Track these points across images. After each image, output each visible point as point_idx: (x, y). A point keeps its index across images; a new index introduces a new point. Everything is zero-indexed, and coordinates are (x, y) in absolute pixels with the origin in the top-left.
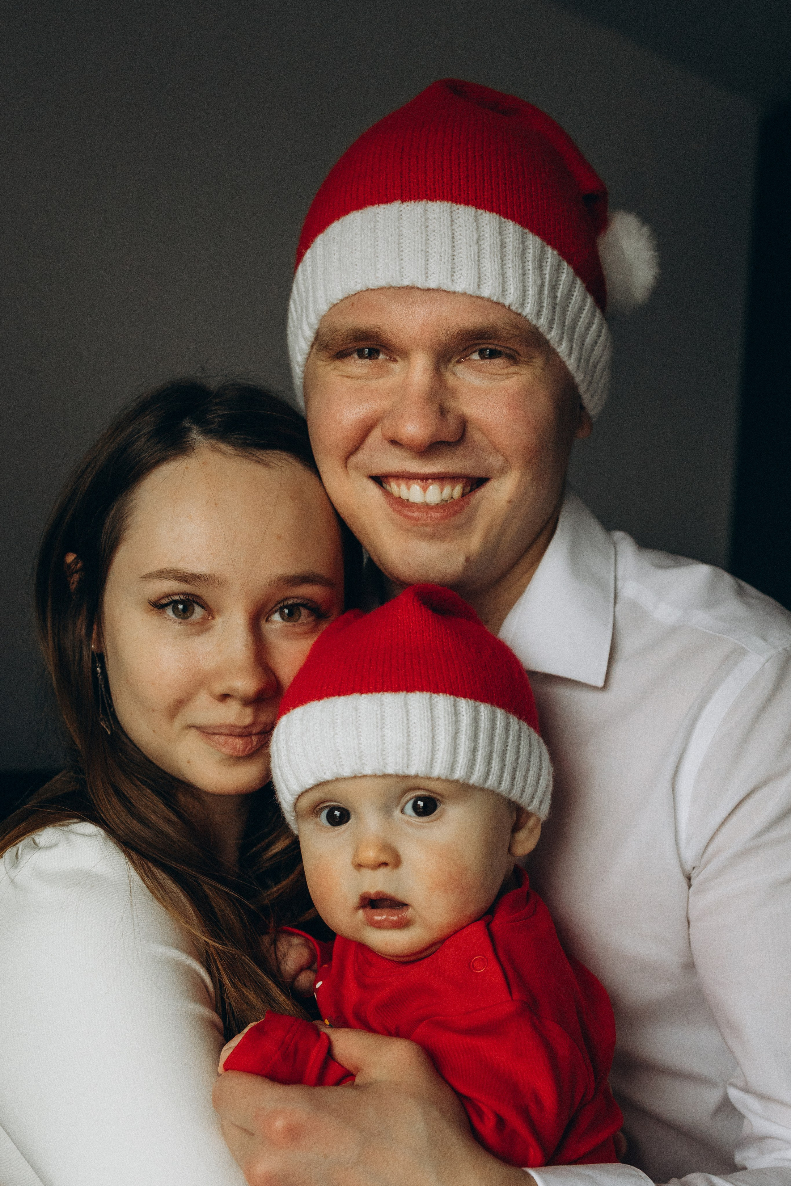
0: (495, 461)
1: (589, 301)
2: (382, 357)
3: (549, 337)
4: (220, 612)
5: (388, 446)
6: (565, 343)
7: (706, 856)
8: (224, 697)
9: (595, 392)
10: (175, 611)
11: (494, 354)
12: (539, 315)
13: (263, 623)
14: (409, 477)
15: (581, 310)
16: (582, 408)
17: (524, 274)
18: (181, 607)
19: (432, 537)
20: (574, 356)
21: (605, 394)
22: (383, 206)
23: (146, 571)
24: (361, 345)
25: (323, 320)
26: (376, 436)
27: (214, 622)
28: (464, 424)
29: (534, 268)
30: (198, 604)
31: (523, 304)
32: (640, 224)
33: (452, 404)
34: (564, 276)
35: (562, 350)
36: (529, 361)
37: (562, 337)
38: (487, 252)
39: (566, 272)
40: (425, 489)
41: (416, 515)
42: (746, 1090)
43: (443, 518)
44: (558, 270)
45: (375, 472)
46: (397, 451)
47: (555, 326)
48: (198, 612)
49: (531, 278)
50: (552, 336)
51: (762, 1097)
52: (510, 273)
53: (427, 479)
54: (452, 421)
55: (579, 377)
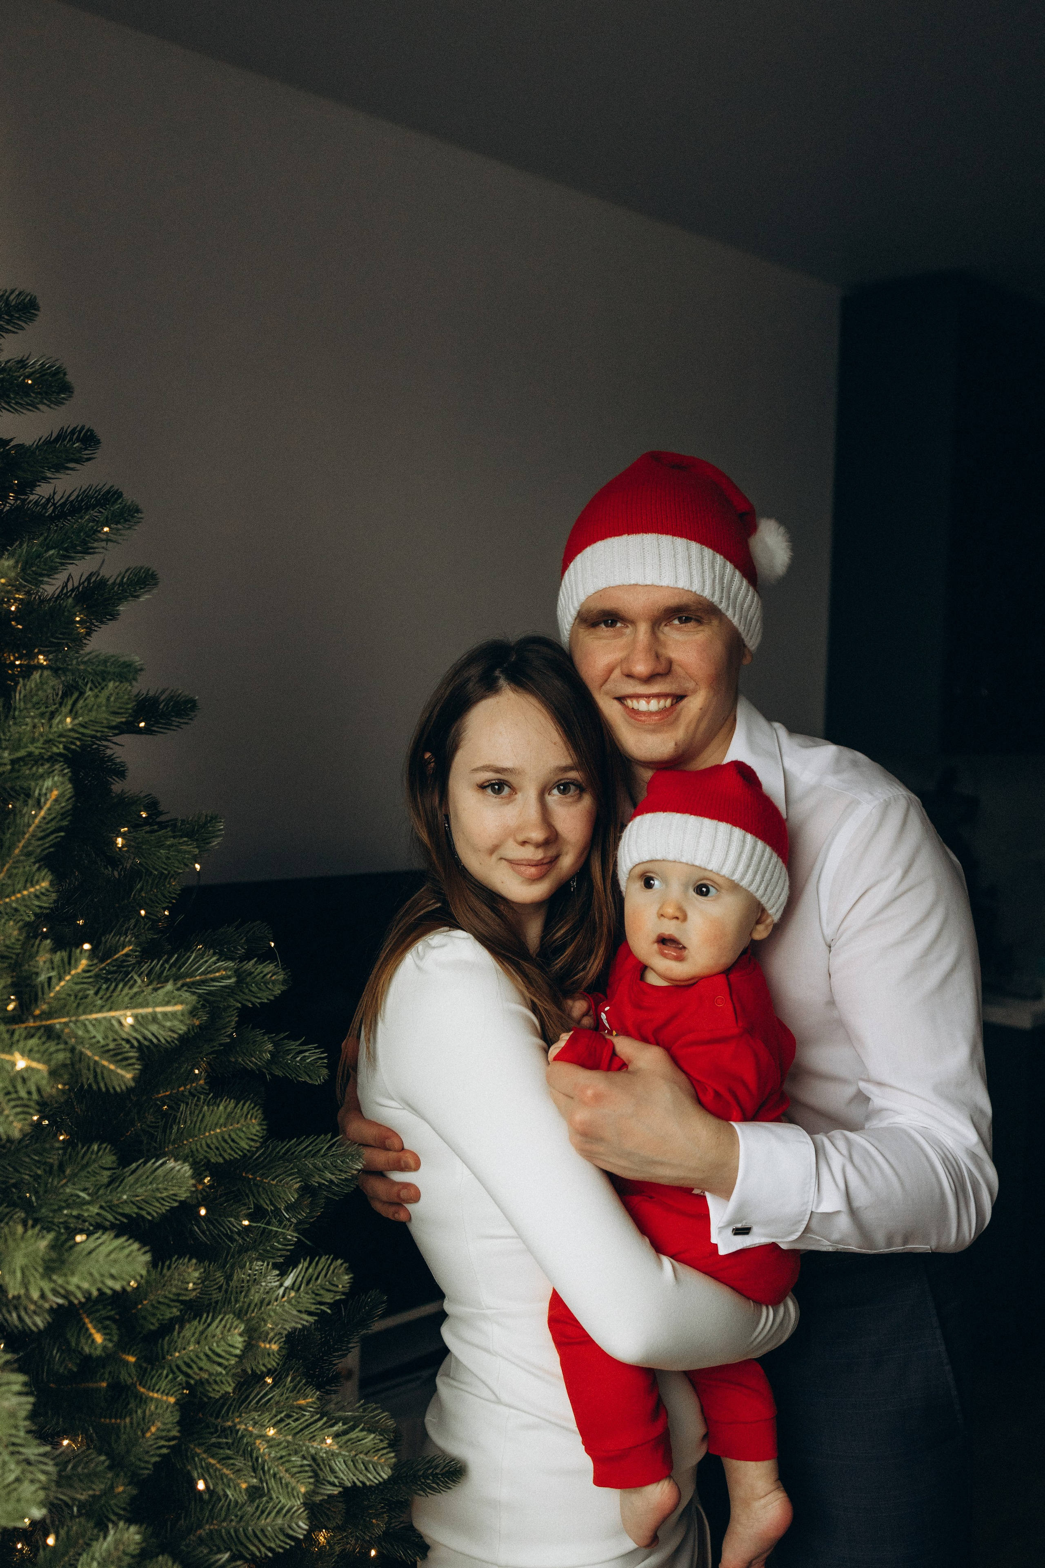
0: (691, 685)
1: (745, 582)
2: (619, 625)
3: (720, 607)
4: (521, 789)
5: (626, 679)
6: (730, 610)
7: (839, 931)
8: (524, 843)
9: (752, 636)
10: (494, 790)
11: (688, 620)
12: (713, 595)
13: (546, 795)
14: (638, 697)
15: (740, 588)
16: (745, 646)
17: (703, 572)
18: (497, 787)
19: (654, 731)
20: (737, 617)
21: (760, 636)
22: (617, 538)
23: (475, 766)
24: (605, 618)
25: (582, 605)
26: (617, 673)
27: (517, 796)
28: (670, 662)
29: (709, 568)
30: (507, 785)
31: (703, 590)
32: (777, 526)
33: (662, 651)
34: (728, 570)
35: (729, 614)
36: (710, 623)
37: (728, 606)
38: (680, 561)
39: (729, 566)
40: (648, 703)
41: (643, 718)
42: (868, 1081)
43: (660, 720)
44: (724, 566)
45: (618, 695)
46: (631, 681)
47: (724, 601)
48: (506, 790)
49: (707, 573)
50: (722, 606)
51: (880, 1084)
52: (694, 572)
53: (649, 697)
54: (663, 662)
55: (741, 629)
